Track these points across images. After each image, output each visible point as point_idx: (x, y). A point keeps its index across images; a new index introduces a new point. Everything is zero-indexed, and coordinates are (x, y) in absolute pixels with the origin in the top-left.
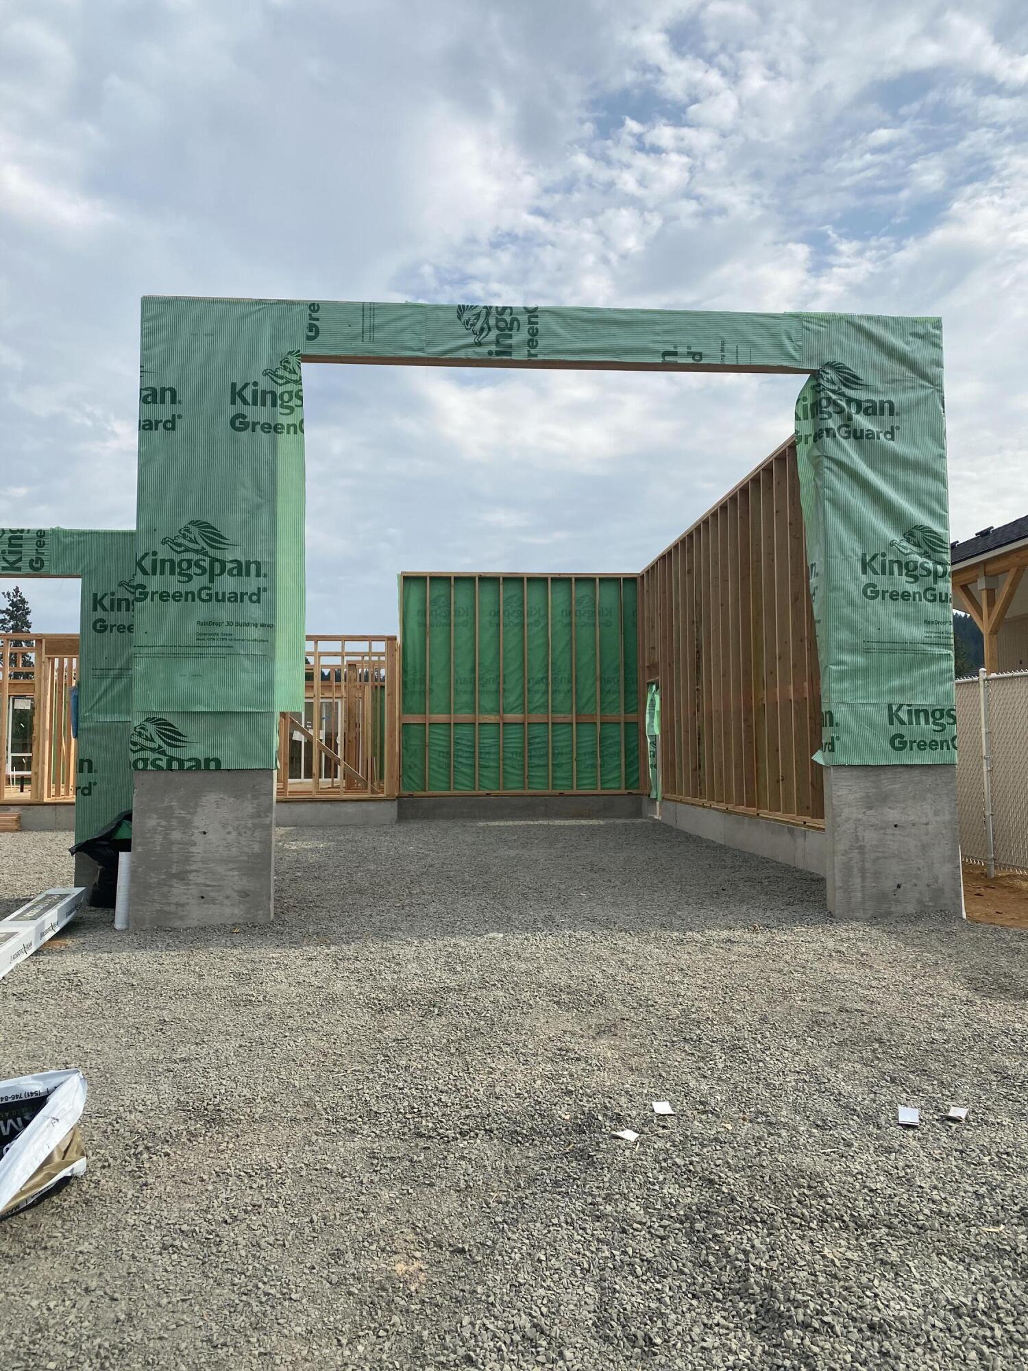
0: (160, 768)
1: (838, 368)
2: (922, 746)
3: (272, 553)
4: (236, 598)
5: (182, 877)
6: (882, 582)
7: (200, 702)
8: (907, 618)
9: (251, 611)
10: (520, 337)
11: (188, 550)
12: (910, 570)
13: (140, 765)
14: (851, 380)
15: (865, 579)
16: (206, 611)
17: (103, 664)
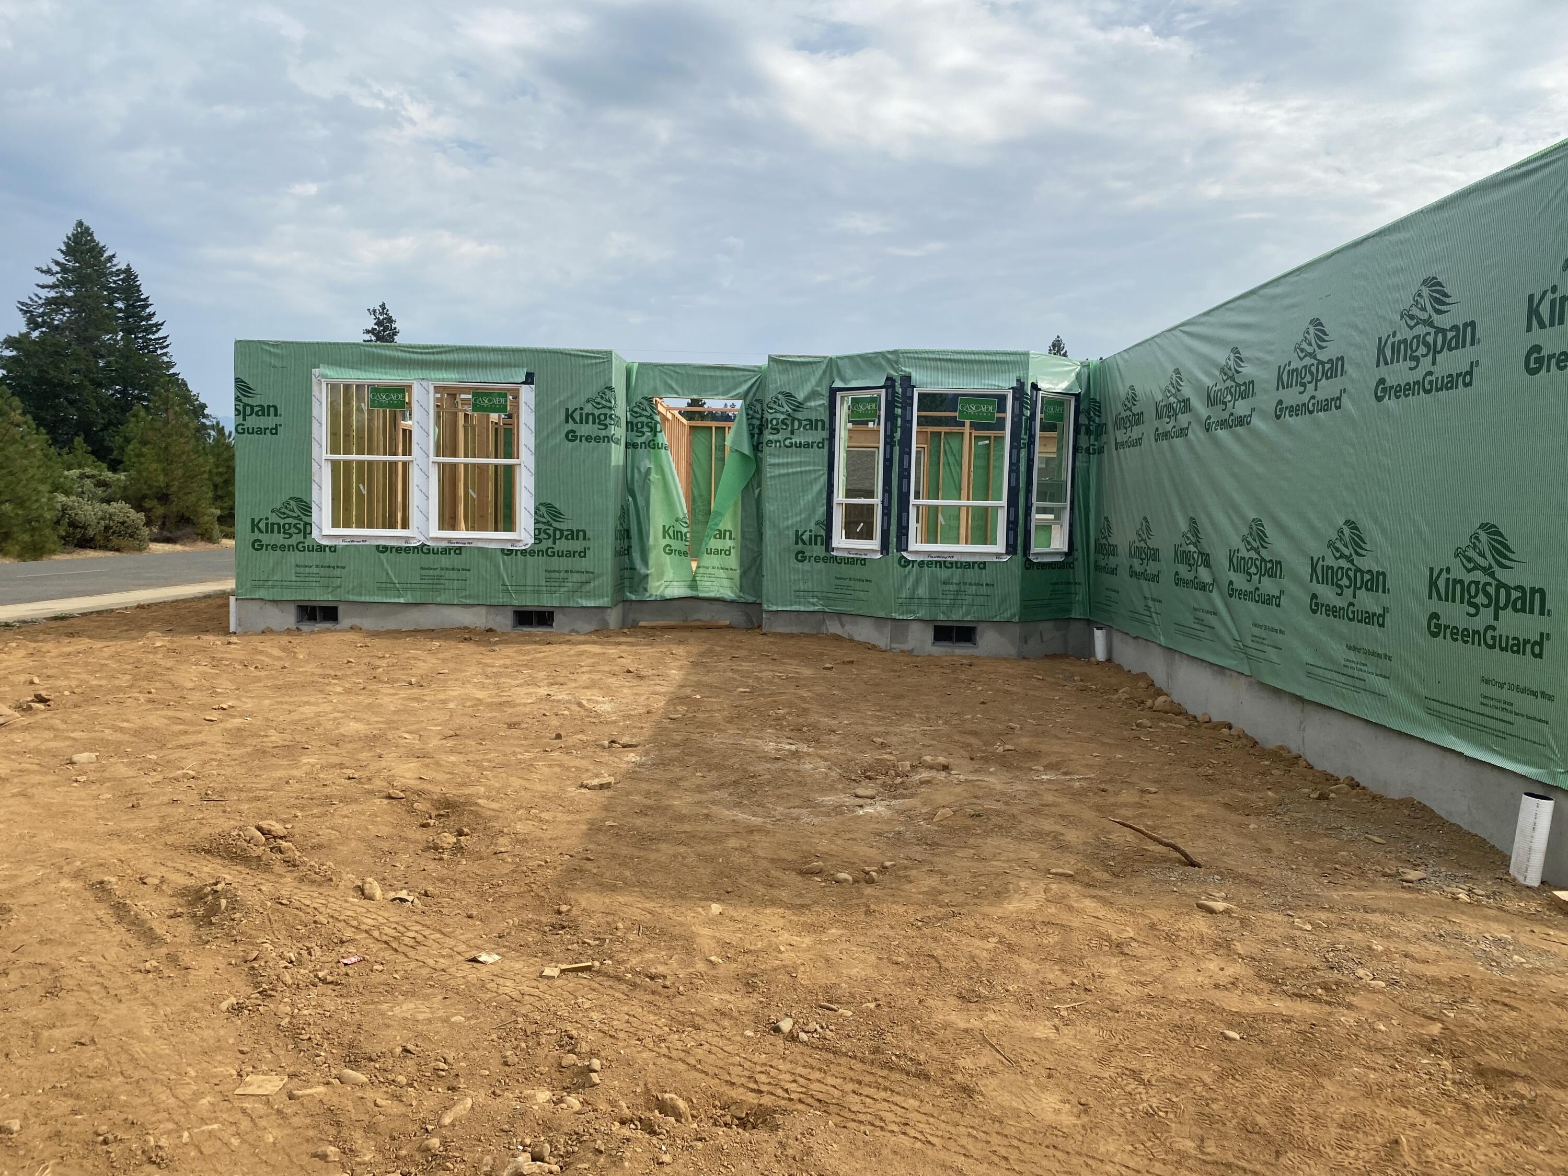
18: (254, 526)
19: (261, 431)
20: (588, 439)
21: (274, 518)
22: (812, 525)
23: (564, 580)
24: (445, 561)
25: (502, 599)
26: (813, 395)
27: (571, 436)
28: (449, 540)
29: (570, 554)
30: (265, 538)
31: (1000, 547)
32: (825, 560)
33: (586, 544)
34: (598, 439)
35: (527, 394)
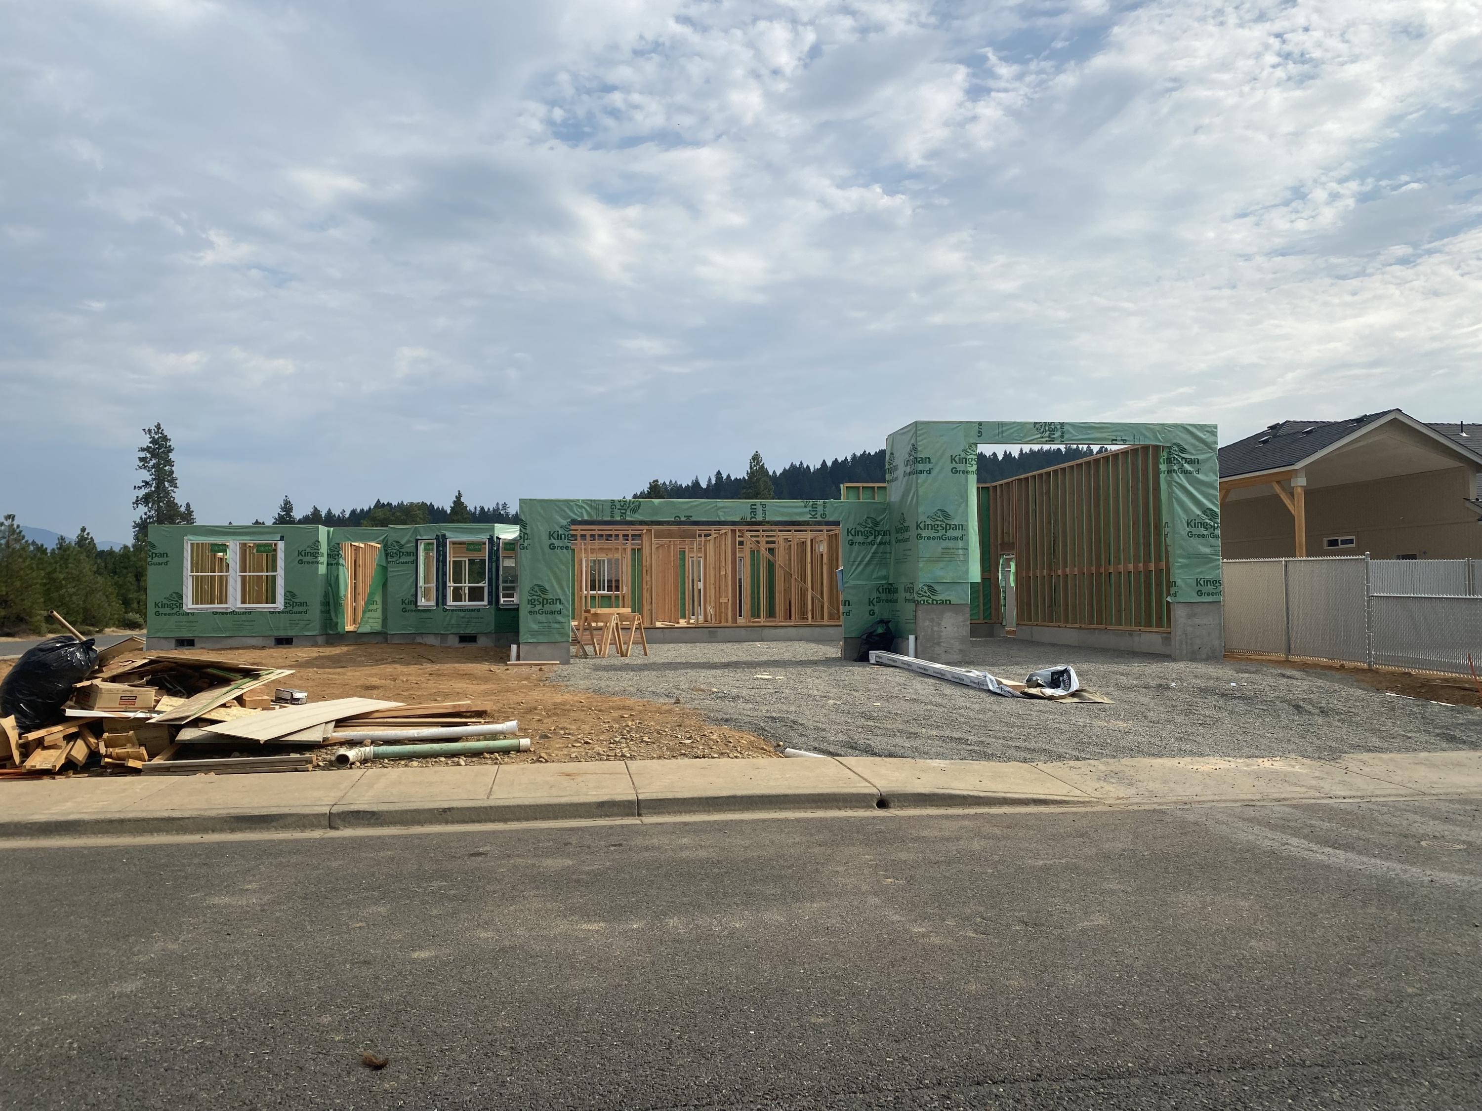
0: (929, 603)
1: (1178, 445)
2: (1208, 594)
3: (967, 521)
4: (955, 538)
5: (938, 644)
6: (1195, 531)
7: (944, 578)
8: (1204, 545)
9: (960, 544)
10: (1057, 434)
11: (937, 520)
12: (1205, 526)
13: (922, 602)
14: (1183, 450)
15: (1188, 529)
16: (945, 544)
17: (852, 559)
18: (156, 605)
19: (159, 564)
20: (308, 563)
21: (165, 602)
22: (409, 597)
23: (298, 624)
24: (244, 617)
25: (270, 633)
26: (408, 542)
27: (301, 562)
28: (246, 608)
29: (300, 613)
30: (161, 610)
31: (485, 603)
32: (415, 611)
33: (307, 608)
34: (312, 563)
35: (281, 545)
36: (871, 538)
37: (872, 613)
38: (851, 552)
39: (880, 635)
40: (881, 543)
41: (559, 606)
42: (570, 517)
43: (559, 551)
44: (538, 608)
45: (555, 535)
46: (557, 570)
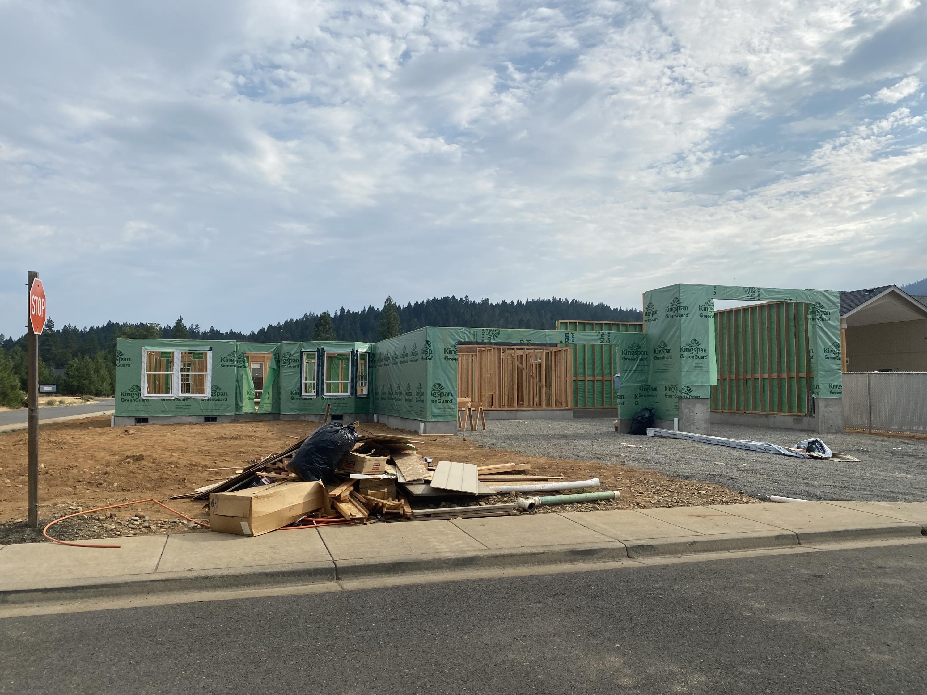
0: (688, 398)
1: (819, 304)
2: (836, 393)
3: (708, 347)
4: (702, 358)
5: (693, 424)
6: (828, 355)
7: (696, 382)
8: (834, 364)
9: (704, 361)
10: (756, 295)
11: (692, 346)
12: (834, 352)
13: (683, 397)
14: (822, 307)
15: (825, 354)
16: (697, 361)
17: (625, 369)
18: (122, 394)
19: (124, 366)
20: (228, 366)
21: (128, 392)
22: (296, 389)
23: (220, 407)
24: (183, 403)
25: (202, 414)
26: (296, 353)
27: (223, 365)
28: (185, 397)
29: (222, 400)
30: (125, 398)
31: (349, 393)
32: (300, 399)
33: (227, 396)
34: (231, 366)
35: (210, 354)
36: (636, 356)
37: (637, 403)
38: (624, 365)
39: (646, 418)
40: (642, 359)
41: (450, 398)
42: (457, 339)
43: (450, 361)
44: (437, 398)
45: (448, 351)
46: (449, 373)
